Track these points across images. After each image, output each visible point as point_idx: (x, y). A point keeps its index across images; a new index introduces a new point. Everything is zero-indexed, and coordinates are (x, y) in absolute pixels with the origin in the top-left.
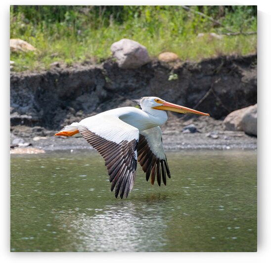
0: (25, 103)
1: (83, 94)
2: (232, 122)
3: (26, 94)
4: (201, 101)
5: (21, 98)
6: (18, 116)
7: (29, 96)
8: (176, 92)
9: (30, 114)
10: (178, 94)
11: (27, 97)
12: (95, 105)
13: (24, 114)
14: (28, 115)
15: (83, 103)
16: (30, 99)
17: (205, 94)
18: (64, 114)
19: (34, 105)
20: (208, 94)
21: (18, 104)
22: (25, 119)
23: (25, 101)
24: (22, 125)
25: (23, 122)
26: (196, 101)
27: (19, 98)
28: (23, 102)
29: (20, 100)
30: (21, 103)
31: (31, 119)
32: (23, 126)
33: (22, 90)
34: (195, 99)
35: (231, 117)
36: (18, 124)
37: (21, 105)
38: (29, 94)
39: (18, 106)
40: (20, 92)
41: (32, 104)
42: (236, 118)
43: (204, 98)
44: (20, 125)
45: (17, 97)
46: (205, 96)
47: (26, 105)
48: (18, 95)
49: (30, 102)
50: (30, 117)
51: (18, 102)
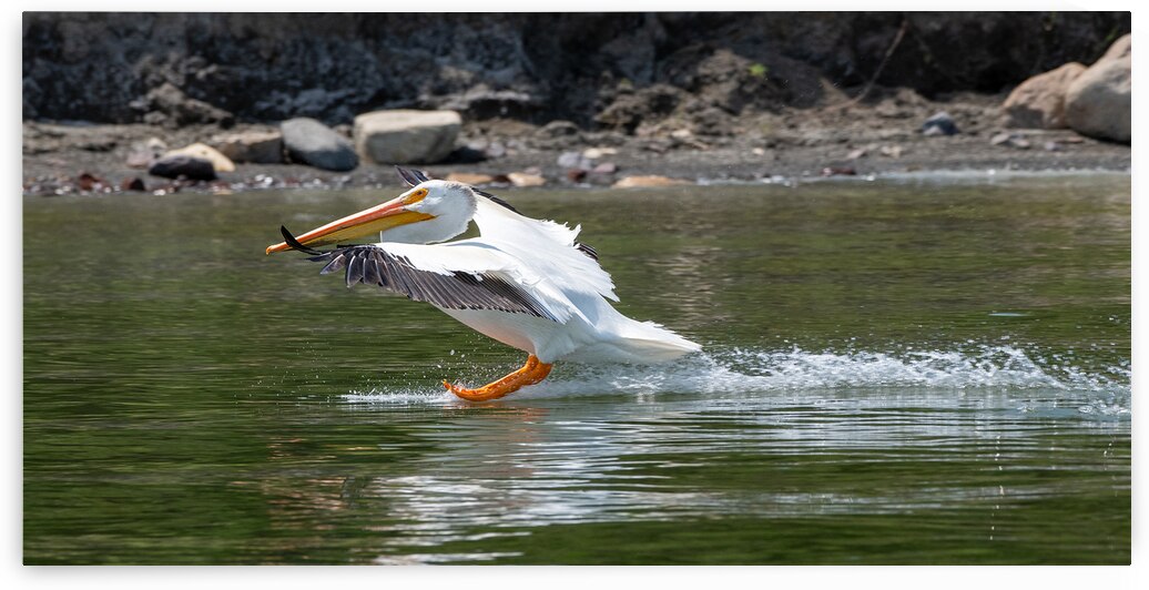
0: (500, 59)
1: (616, 36)
2: (1034, 106)
3: (502, 36)
4: (889, 53)
5: (487, 47)
6: (491, 95)
7: (509, 42)
8: (830, 31)
9: (524, 87)
10: (836, 36)
11: (504, 44)
12: (650, 64)
13: (506, 87)
14: (516, 91)
15: (620, 58)
16: (511, 48)
17: (895, 36)
18: (590, 88)
19: (523, 65)
20: (901, 33)
21: (481, 62)
22: (510, 103)
23: (499, 53)
24: (504, 117)
25: (504, 110)
26: (878, 54)
27: (481, 47)
28: (492, 57)
29: (486, 53)
30: (486, 61)
31: (527, 103)
32: (506, 122)
33: (490, 27)
34: (874, 48)
35: (1029, 91)
36: (493, 116)
37: (489, 66)
38: (511, 38)
39: (479, 67)
40: (485, 32)
41: (518, 64)
42: (1044, 94)
43: (894, 46)
44: (497, 119)
45: (476, 43)
46: (898, 40)
47: (502, 64)
48: (480, 38)
49: (512, 56)
50: (525, 97)
51: (478, 57)
